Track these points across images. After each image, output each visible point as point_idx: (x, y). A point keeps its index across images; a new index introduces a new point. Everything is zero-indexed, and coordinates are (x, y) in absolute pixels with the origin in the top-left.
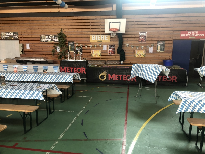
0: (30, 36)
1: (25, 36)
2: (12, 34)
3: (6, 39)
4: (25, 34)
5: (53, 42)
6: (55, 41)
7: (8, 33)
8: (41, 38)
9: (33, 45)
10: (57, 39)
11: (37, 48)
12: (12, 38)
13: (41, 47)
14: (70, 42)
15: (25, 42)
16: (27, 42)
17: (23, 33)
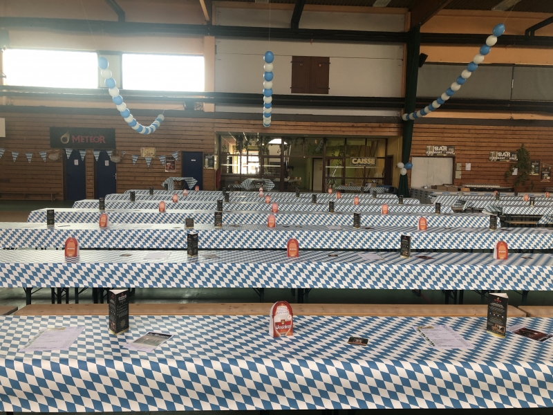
0: (474, 153)
1: (465, 152)
2: (445, 148)
3: (435, 156)
4: (467, 148)
5: (508, 161)
6: (512, 160)
7: (439, 146)
8: (490, 155)
9: (476, 165)
10: (515, 158)
11: (482, 169)
12: (444, 155)
13: (488, 169)
14: (534, 162)
15: (464, 160)
16: (468, 160)
17: (463, 148)
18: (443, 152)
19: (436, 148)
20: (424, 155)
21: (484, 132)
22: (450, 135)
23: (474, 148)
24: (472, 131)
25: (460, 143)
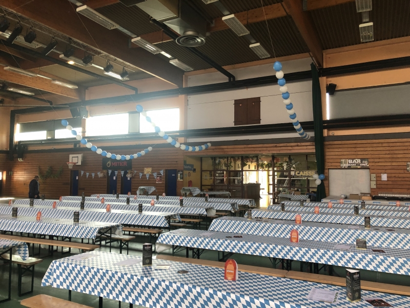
0: (389, 164)
1: (380, 164)
2: (359, 161)
3: (349, 168)
4: (380, 160)
7: (353, 159)
8: (408, 166)
9: (393, 175)
11: (400, 179)
12: (359, 167)
13: (406, 179)
15: (380, 171)
16: (383, 171)
17: (378, 160)
18: (357, 165)
19: (350, 161)
20: (339, 167)
21: (398, 144)
22: (362, 149)
23: (390, 160)
24: (384, 145)
25: (373, 156)
